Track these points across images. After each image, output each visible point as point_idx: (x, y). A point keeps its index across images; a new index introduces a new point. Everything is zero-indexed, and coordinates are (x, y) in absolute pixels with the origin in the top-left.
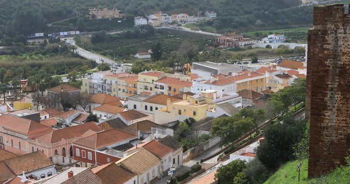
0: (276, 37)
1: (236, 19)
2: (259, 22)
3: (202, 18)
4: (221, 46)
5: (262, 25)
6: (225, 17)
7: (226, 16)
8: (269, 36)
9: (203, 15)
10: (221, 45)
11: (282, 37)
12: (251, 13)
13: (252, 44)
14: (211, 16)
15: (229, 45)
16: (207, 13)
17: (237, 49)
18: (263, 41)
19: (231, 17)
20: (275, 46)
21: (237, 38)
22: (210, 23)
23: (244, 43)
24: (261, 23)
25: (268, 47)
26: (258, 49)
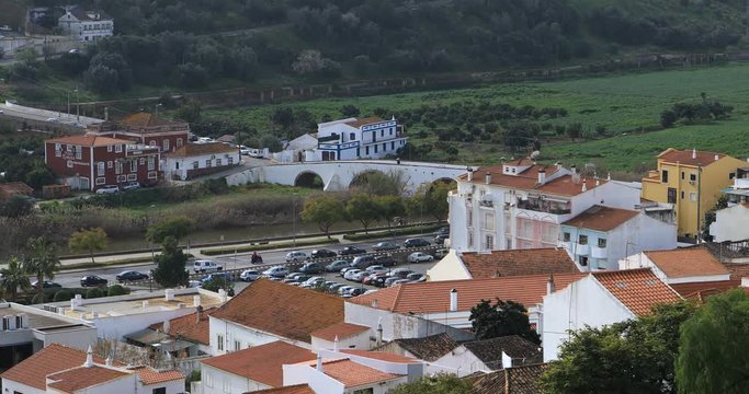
0: (358, 132)
1: (206, 45)
2: (310, 58)
3: (39, 42)
4: (70, 181)
5: (326, 75)
6: (147, 39)
7: (156, 30)
8: (325, 130)
9: (49, 25)
10: (70, 173)
11: (387, 131)
12: (277, 17)
13: (231, 167)
14: (87, 30)
15: (110, 174)
16: (68, 18)
17: (153, 191)
18: (288, 154)
19: (179, 35)
20: (337, 175)
21: (159, 141)
22: (72, 66)
23: (187, 165)
24: (321, 64)
25: (308, 180)
26: (256, 196)
